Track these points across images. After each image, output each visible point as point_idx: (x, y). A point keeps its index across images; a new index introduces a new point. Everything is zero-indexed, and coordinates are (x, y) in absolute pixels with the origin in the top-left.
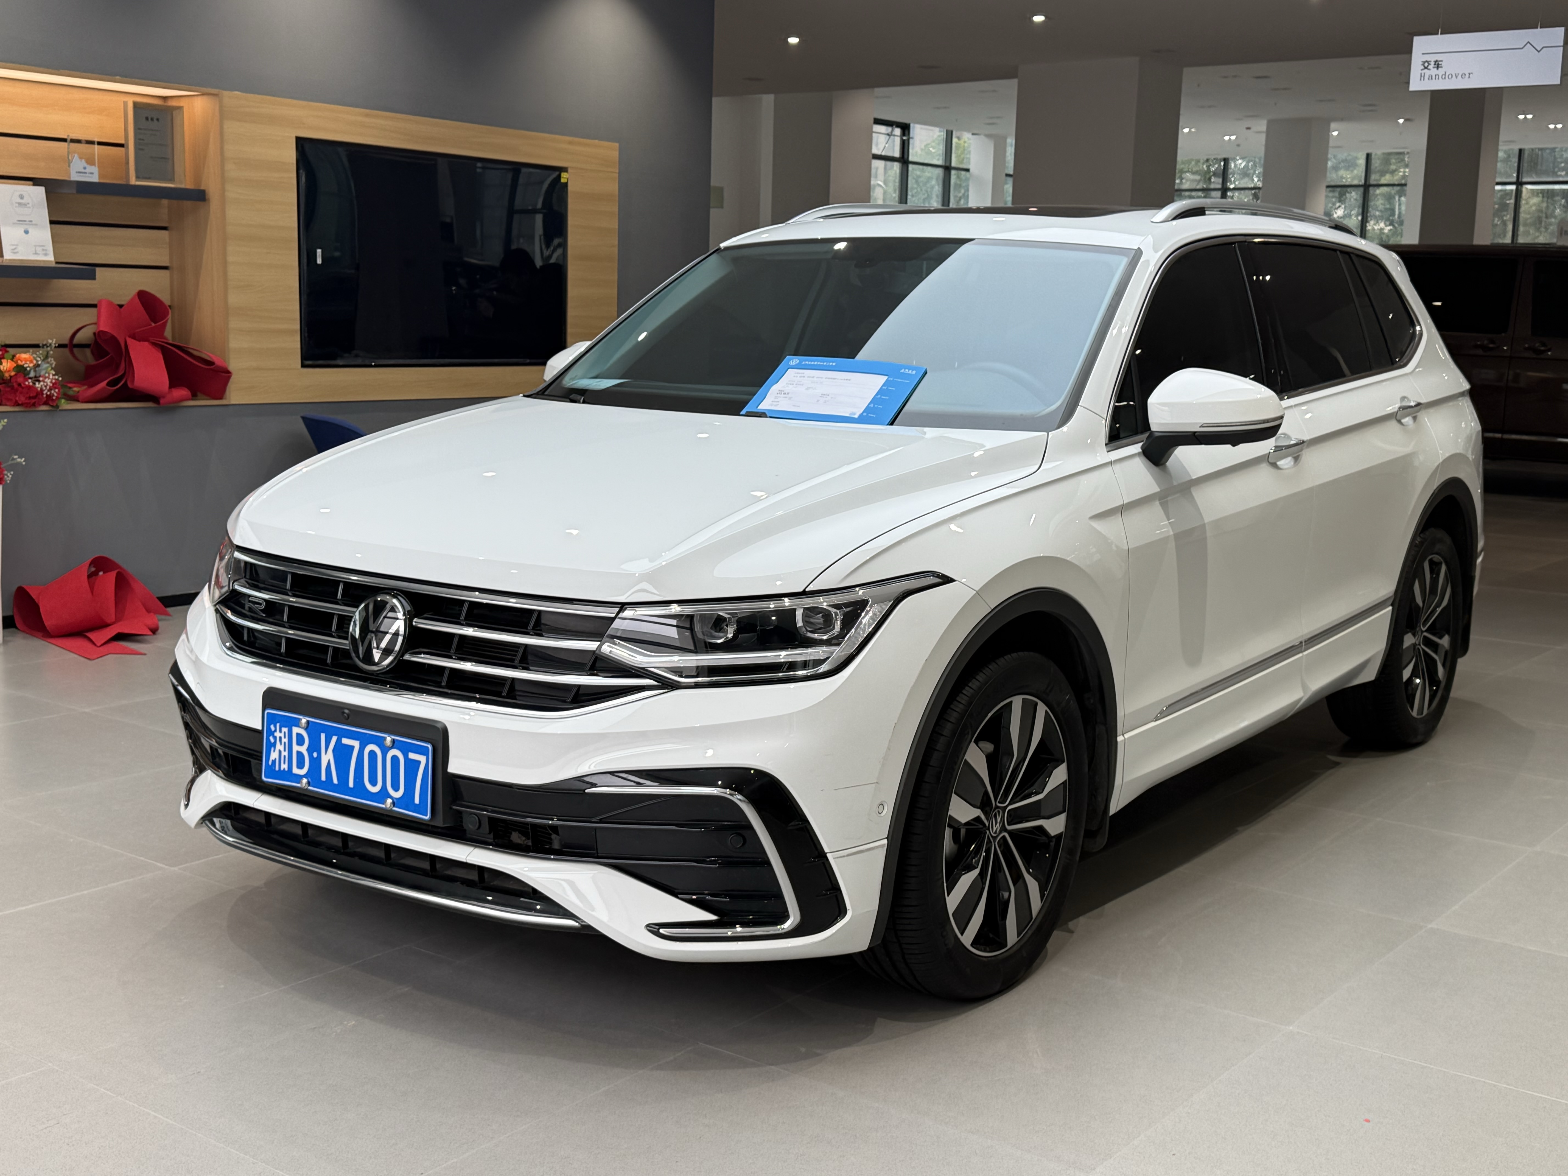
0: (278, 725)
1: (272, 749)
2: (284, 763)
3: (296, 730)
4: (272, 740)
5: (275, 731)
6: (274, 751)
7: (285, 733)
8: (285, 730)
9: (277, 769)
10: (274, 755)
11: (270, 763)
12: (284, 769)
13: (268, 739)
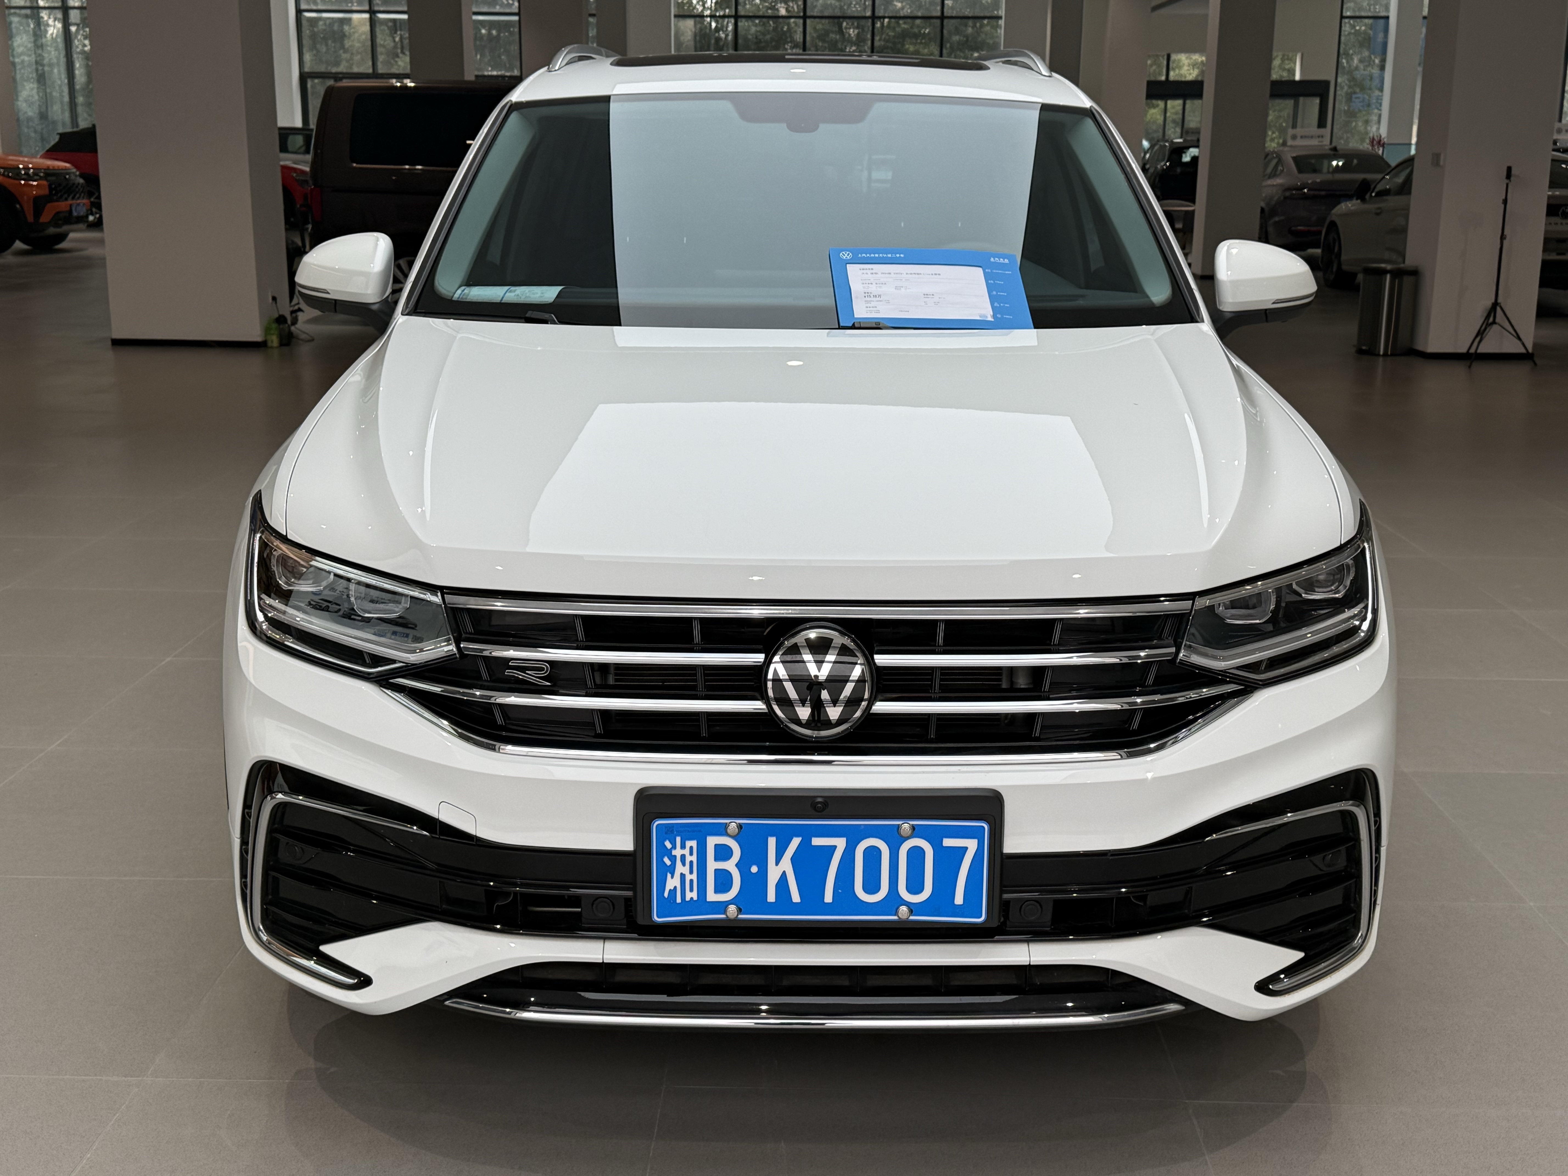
0: (678, 839)
1: (669, 875)
2: (691, 890)
3: (712, 841)
4: (667, 862)
5: (674, 847)
6: (672, 877)
7: (691, 848)
8: (693, 843)
9: (679, 900)
10: (672, 883)
11: (666, 894)
12: (692, 898)
13: (660, 862)
